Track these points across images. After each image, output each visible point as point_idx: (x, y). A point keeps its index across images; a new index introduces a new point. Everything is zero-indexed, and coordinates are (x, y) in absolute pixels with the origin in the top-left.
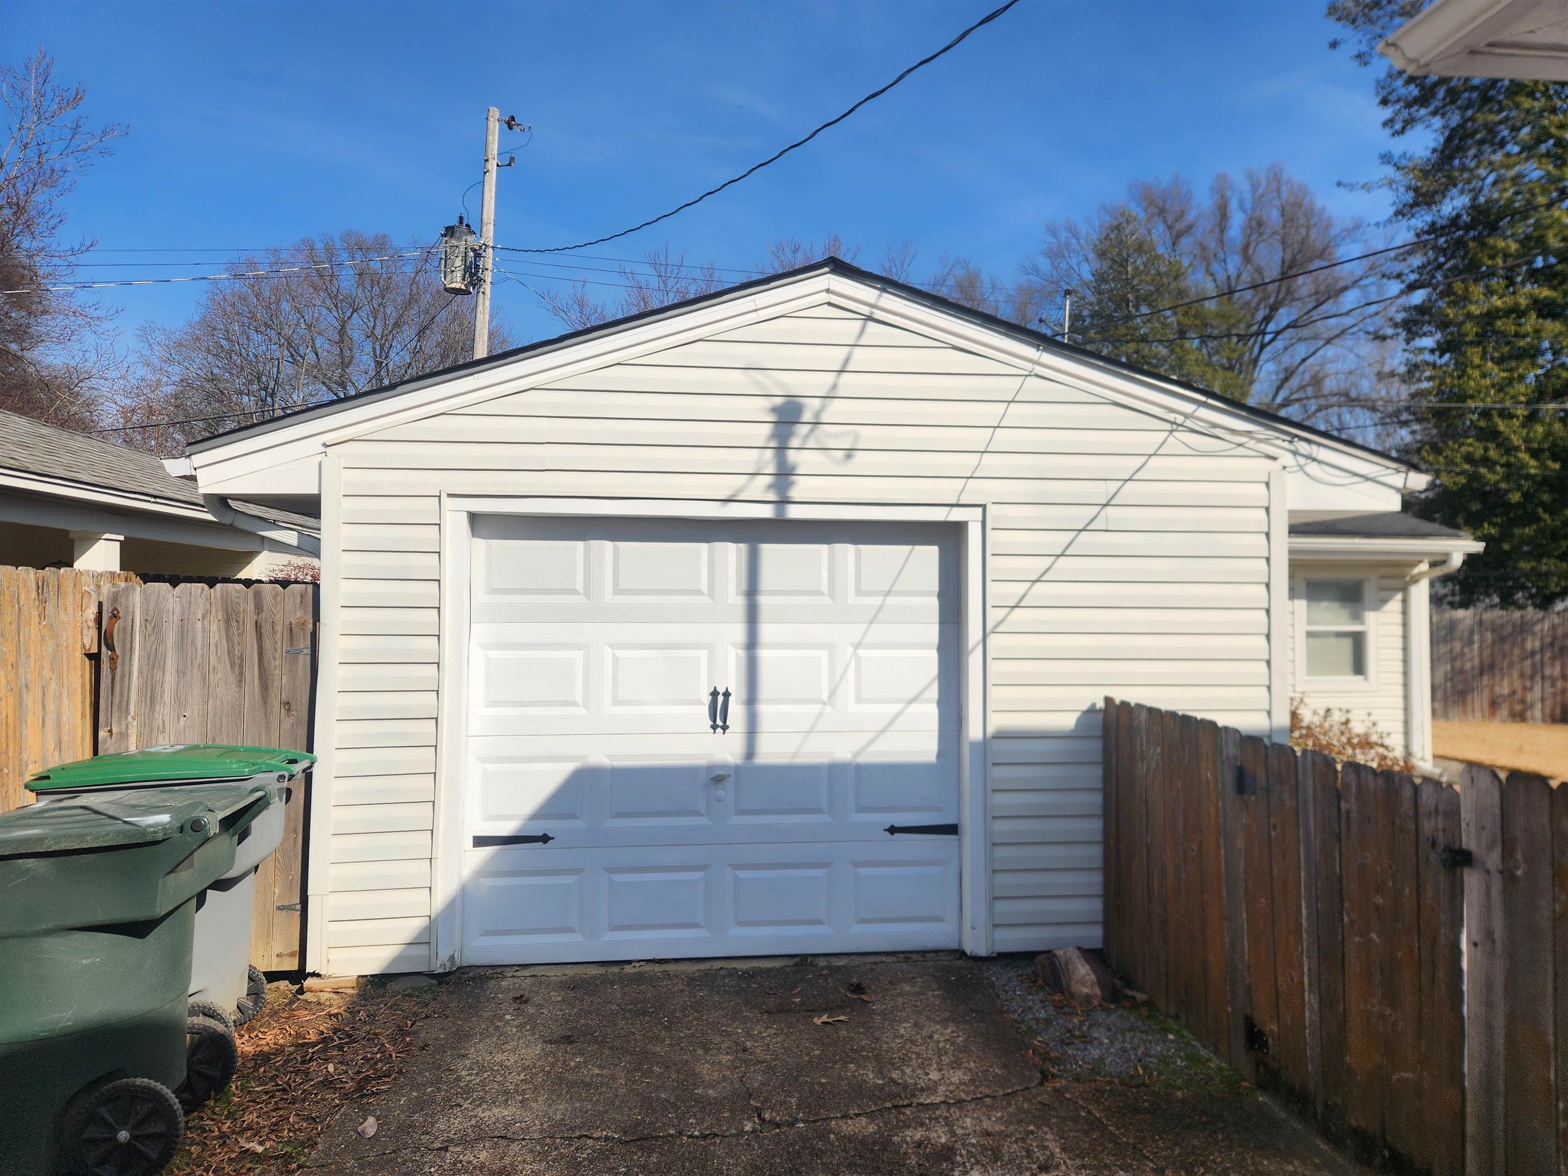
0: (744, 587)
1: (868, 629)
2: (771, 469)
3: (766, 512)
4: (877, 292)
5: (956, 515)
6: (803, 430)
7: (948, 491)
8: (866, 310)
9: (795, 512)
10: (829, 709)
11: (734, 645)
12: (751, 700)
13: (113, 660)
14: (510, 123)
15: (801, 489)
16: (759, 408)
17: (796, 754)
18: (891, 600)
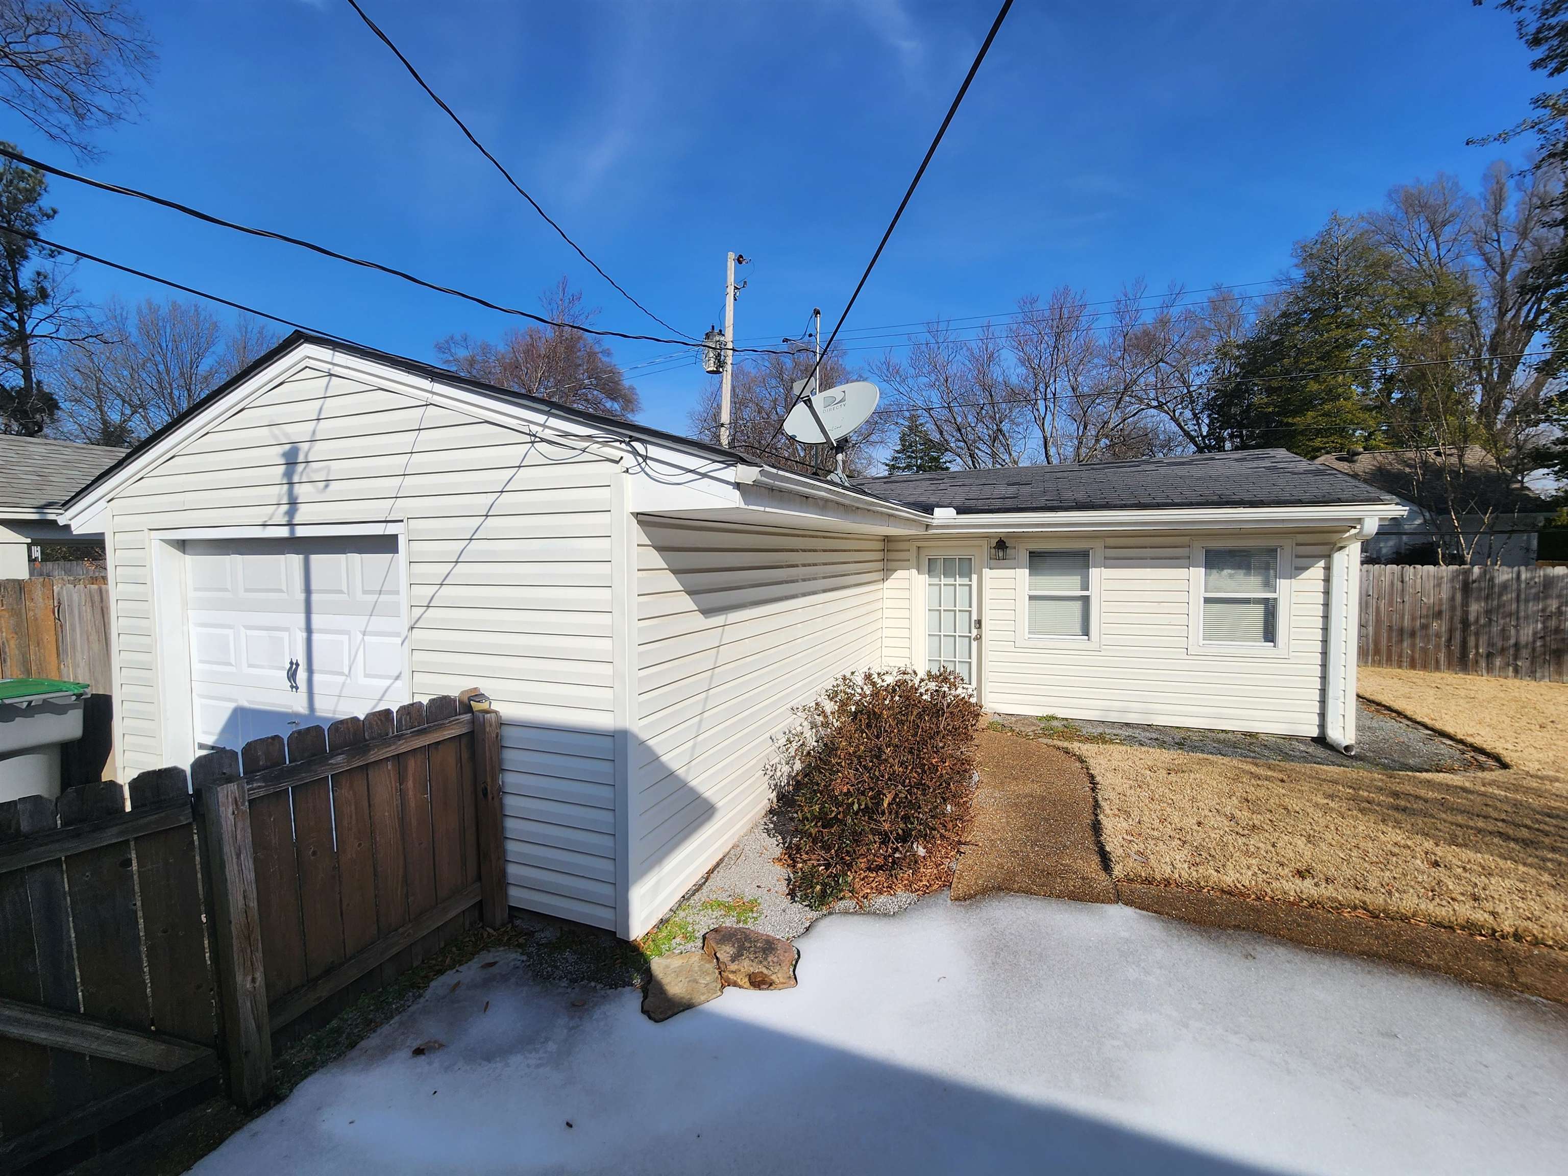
0: (303, 587)
1: (370, 618)
2: (285, 500)
3: (284, 532)
4: (331, 352)
5: (391, 529)
6: (300, 467)
7: (379, 509)
8: (326, 367)
9: (301, 532)
10: (348, 681)
11: (299, 629)
12: (310, 670)
13: (61, 626)
14: (740, 260)
15: (303, 513)
16: (275, 454)
17: (334, 712)
18: (383, 598)
